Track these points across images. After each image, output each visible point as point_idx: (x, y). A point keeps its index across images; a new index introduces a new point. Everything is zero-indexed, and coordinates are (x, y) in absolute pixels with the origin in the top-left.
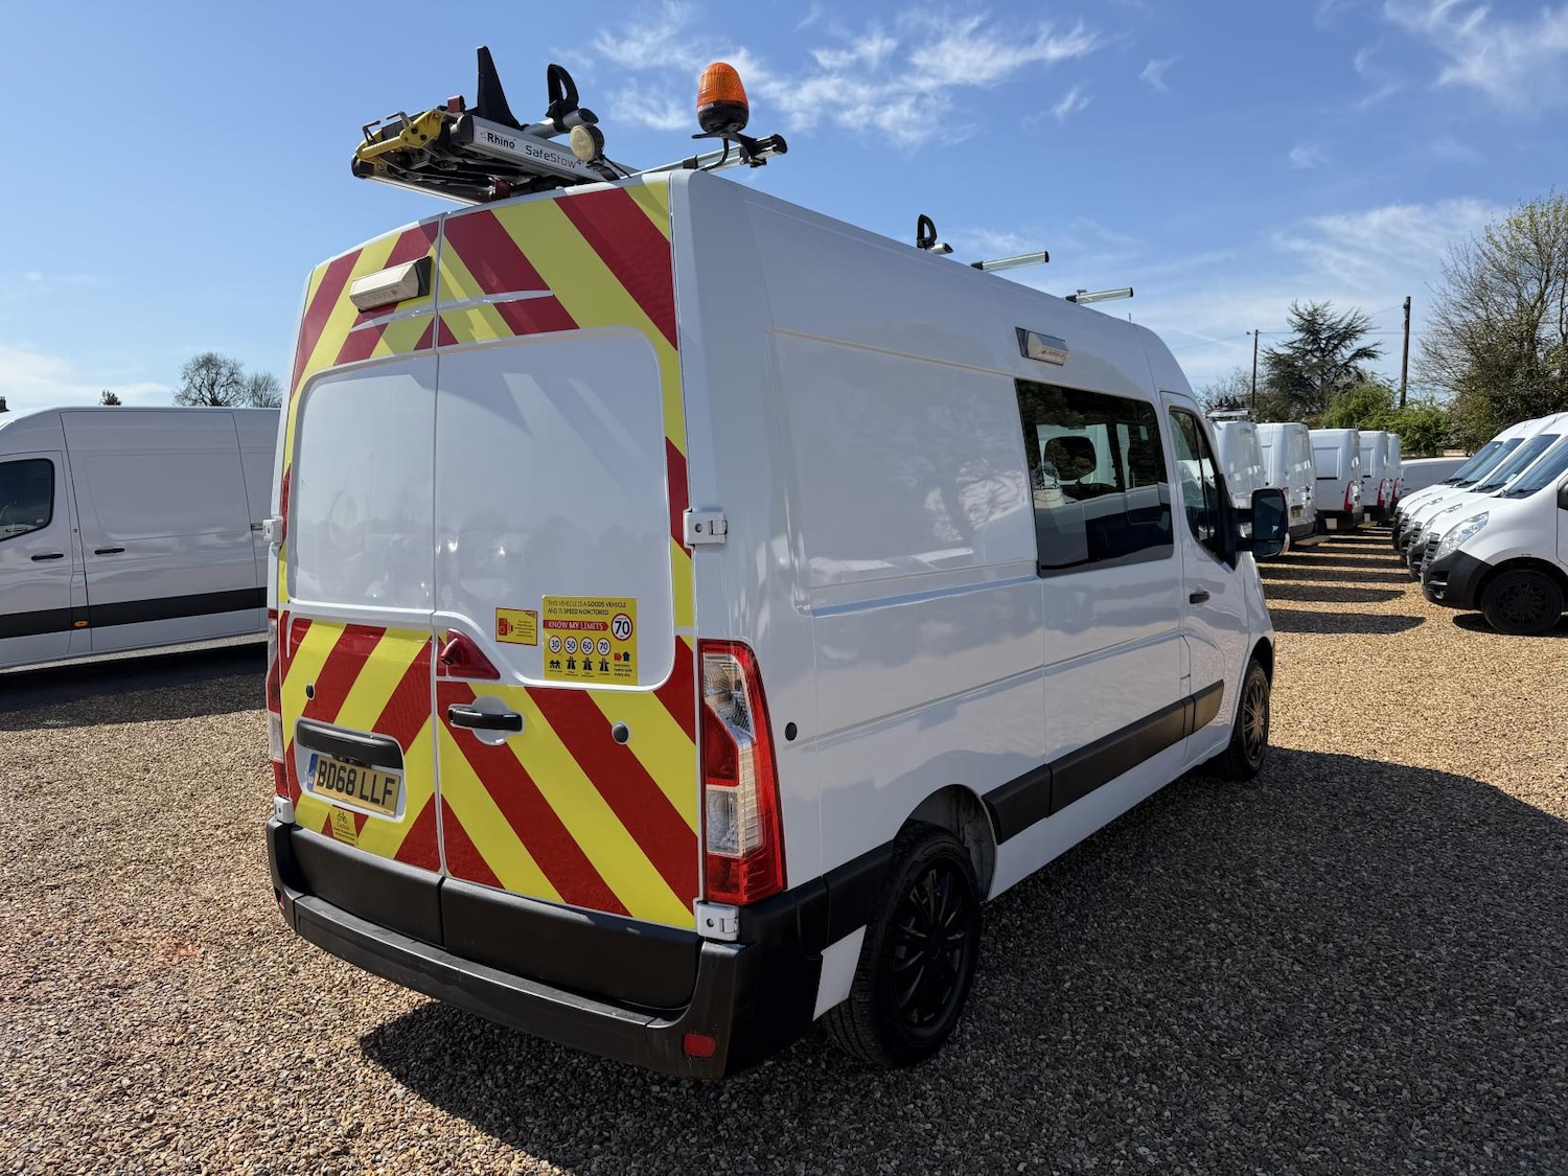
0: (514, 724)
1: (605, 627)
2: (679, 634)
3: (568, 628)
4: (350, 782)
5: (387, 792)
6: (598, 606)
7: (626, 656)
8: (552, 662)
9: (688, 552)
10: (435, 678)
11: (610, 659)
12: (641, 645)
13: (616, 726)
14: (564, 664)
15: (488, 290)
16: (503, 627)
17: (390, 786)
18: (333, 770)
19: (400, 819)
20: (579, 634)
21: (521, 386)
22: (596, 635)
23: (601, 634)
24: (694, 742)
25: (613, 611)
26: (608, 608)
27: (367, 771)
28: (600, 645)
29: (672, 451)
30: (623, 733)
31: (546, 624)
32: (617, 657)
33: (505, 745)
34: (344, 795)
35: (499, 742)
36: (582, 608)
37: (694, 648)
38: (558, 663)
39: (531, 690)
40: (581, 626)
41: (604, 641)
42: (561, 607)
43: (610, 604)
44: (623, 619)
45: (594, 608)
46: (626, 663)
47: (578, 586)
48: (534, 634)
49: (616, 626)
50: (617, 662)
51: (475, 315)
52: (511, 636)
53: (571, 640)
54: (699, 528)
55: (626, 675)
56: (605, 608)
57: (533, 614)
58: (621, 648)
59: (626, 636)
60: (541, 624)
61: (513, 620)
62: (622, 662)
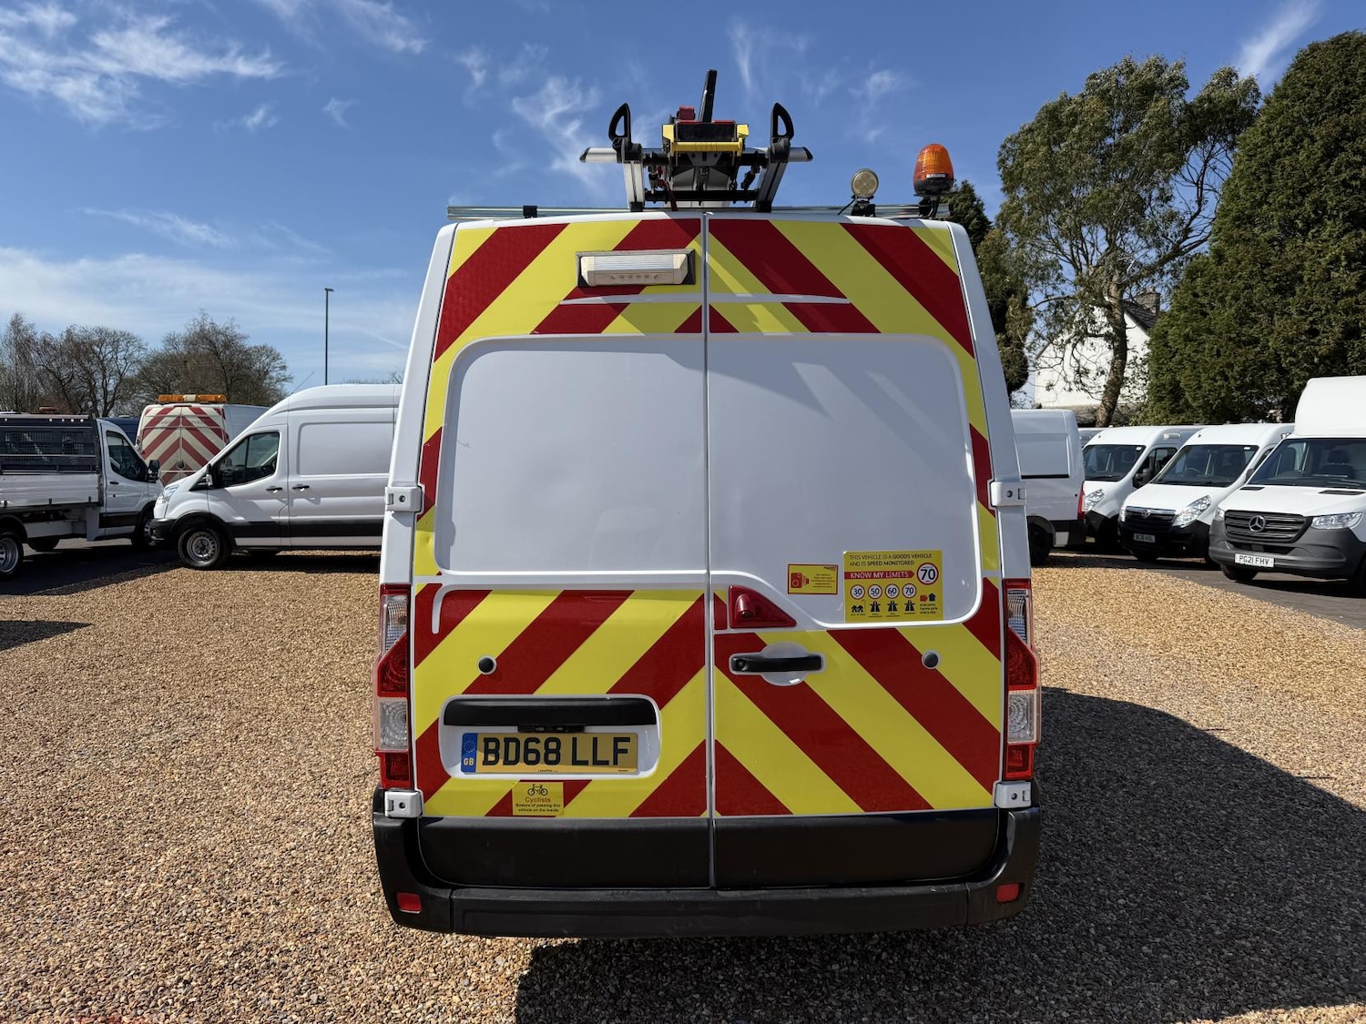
0: (812, 663)
1: (911, 574)
2: (986, 576)
3: (872, 577)
4: (548, 751)
5: (617, 751)
6: (903, 557)
7: (932, 597)
8: (854, 607)
9: (993, 513)
10: (711, 631)
11: (916, 601)
12: (945, 588)
13: (925, 655)
14: (868, 608)
15: (775, 289)
16: (796, 581)
17: (621, 745)
18: (512, 746)
19: (644, 775)
20: (883, 583)
21: (811, 374)
22: (901, 582)
23: (909, 580)
24: (999, 659)
25: (919, 562)
26: (914, 559)
27: (578, 736)
28: (905, 590)
29: (975, 435)
30: (933, 660)
31: (847, 576)
32: (923, 598)
33: (803, 684)
34: (542, 766)
35: (795, 681)
36: (888, 560)
37: (999, 587)
38: (861, 607)
39: (834, 633)
40: (885, 575)
41: (910, 586)
42: (864, 560)
43: (916, 556)
44: (928, 567)
45: (900, 560)
46: (933, 602)
47: (881, 543)
48: (833, 585)
49: (921, 574)
50: (923, 603)
51: (758, 310)
52: (805, 588)
53: (875, 587)
54: (1009, 494)
55: (933, 612)
56: (911, 559)
57: (835, 568)
58: (927, 591)
59: (932, 581)
60: (841, 576)
61: (806, 573)
62: (928, 602)
